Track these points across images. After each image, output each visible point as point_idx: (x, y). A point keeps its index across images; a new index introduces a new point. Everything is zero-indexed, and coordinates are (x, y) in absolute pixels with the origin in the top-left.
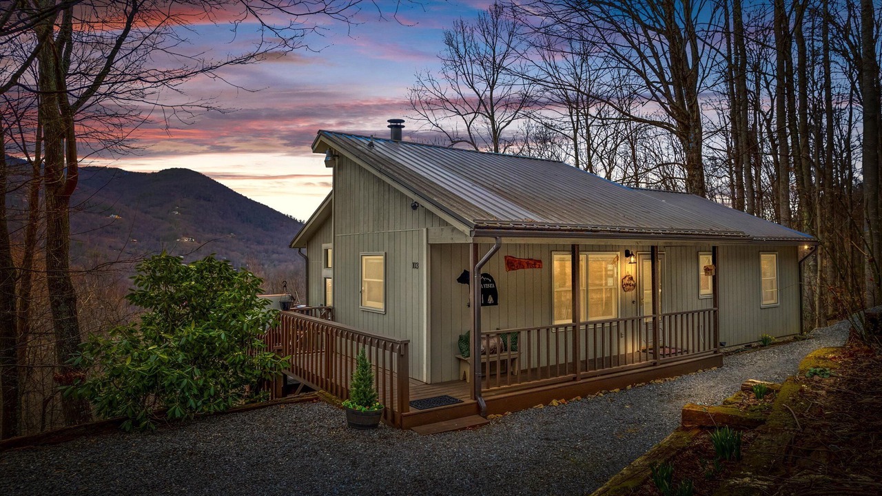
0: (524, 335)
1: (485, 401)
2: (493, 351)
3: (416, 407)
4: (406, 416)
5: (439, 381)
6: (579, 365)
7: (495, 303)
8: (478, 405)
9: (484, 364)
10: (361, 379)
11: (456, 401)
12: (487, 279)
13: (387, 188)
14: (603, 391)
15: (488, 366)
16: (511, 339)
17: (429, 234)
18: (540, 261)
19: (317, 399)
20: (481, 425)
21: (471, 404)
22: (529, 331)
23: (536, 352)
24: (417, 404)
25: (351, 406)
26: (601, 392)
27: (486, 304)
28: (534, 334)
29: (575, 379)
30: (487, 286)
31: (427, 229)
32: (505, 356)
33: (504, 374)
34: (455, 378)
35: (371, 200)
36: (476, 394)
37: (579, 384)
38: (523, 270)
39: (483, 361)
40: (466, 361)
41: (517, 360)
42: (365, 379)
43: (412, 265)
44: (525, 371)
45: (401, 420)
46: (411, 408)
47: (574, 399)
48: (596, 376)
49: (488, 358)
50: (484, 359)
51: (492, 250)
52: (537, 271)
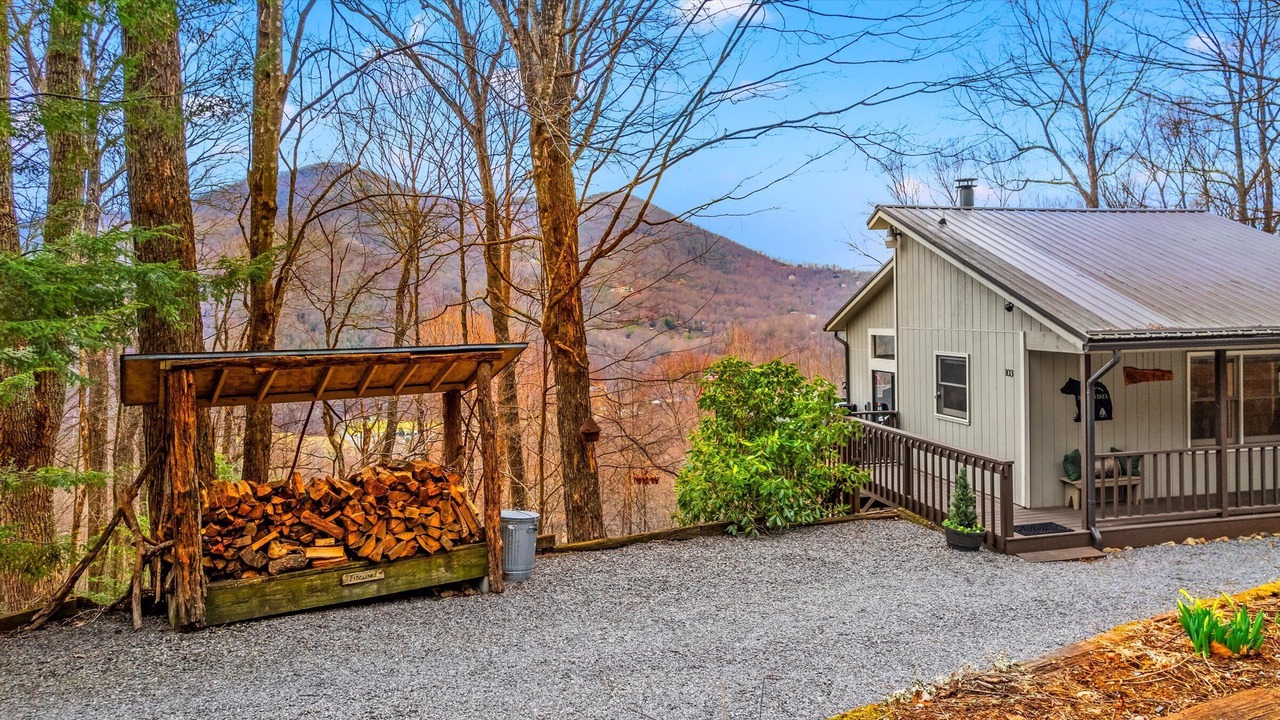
0: (1148, 460)
1: (1100, 532)
2: (1109, 474)
3: (1020, 532)
4: (1011, 541)
5: (1040, 506)
6: (1225, 500)
7: (1109, 417)
8: (1091, 535)
9: (1098, 489)
10: (961, 500)
11: (1065, 529)
12: (1098, 387)
13: (969, 281)
14: (1262, 534)
15: (1103, 493)
16: (1131, 464)
17: (1027, 339)
18: (1170, 372)
19: (898, 516)
20: (1096, 558)
21: (1081, 534)
22: (1155, 455)
23: (1164, 479)
24: (1021, 529)
25: (952, 527)
26: (1259, 534)
27: (1098, 418)
28: (1162, 459)
29: (1219, 515)
30: (1100, 397)
31: (1025, 333)
32: (1123, 481)
33: (1123, 501)
34: (1059, 503)
35: (948, 293)
36: (1089, 523)
37: (1226, 521)
38: (1146, 383)
39: (1097, 485)
40: (1073, 485)
41: (1139, 488)
42: (966, 500)
43: (1004, 372)
44: (1149, 501)
45: (1005, 545)
46: (1015, 533)
47: (1218, 540)
48: (1252, 514)
49: (1104, 482)
50: (1098, 483)
51: (1108, 364)
52: (1165, 383)
